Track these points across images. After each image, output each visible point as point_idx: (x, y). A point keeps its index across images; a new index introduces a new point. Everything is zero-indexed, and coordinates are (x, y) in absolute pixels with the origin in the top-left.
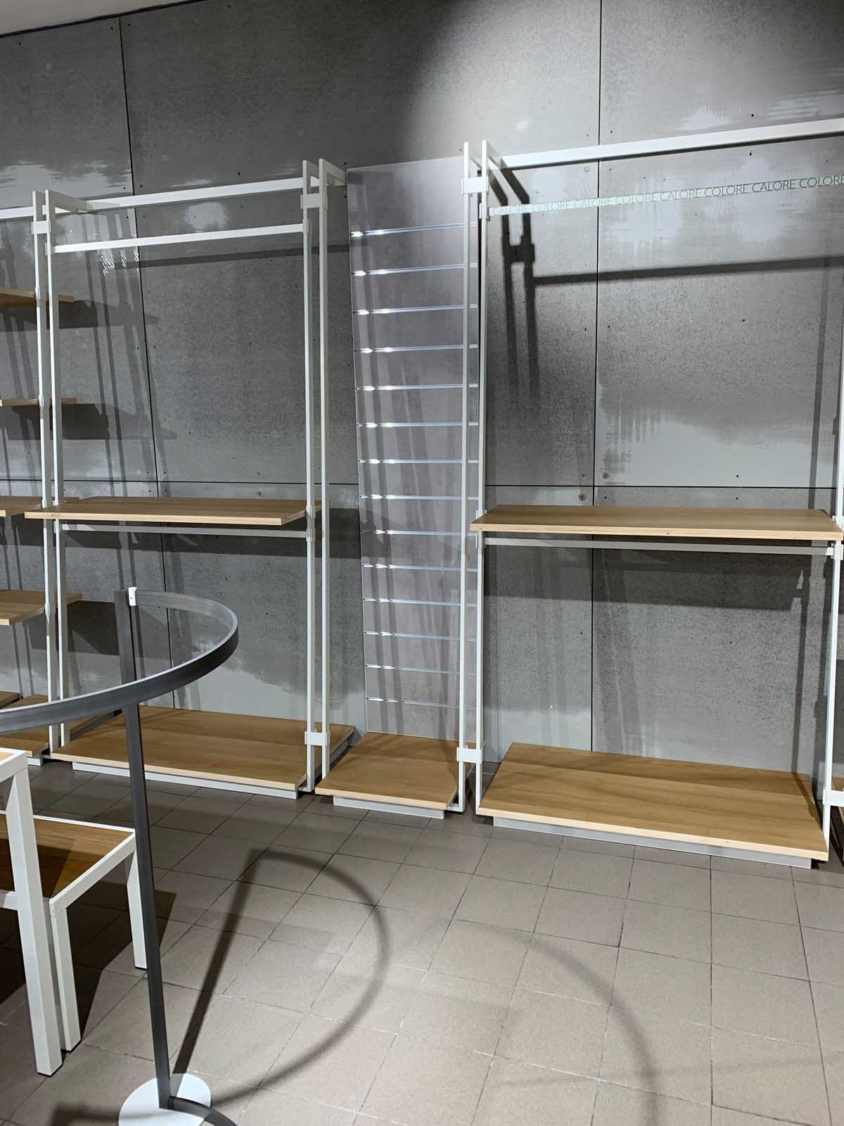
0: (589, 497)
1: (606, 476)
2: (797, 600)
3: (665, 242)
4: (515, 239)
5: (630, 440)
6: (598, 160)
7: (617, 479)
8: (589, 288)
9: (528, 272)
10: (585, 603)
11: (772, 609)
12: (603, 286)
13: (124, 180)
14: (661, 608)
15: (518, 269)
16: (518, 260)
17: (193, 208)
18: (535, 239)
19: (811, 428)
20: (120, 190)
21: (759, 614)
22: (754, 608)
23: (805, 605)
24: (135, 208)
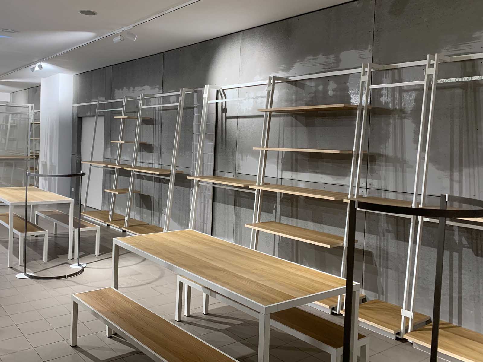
0: (234, 176)
1: (238, 170)
2: (274, 211)
3: (250, 109)
4: (224, 107)
5: (243, 161)
6: (239, 88)
7: (240, 172)
8: (236, 120)
9: (226, 115)
10: (233, 206)
11: (269, 213)
12: (239, 119)
13: (161, 90)
14: (248, 209)
15: (224, 114)
16: (224, 112)
17: (171, 97)
18: (227, 107)
19: (277, 161)
20: (160, 92)
21: (267, 214)
22: (265, 212)
23: (276, 212)
24: (162, 97)
